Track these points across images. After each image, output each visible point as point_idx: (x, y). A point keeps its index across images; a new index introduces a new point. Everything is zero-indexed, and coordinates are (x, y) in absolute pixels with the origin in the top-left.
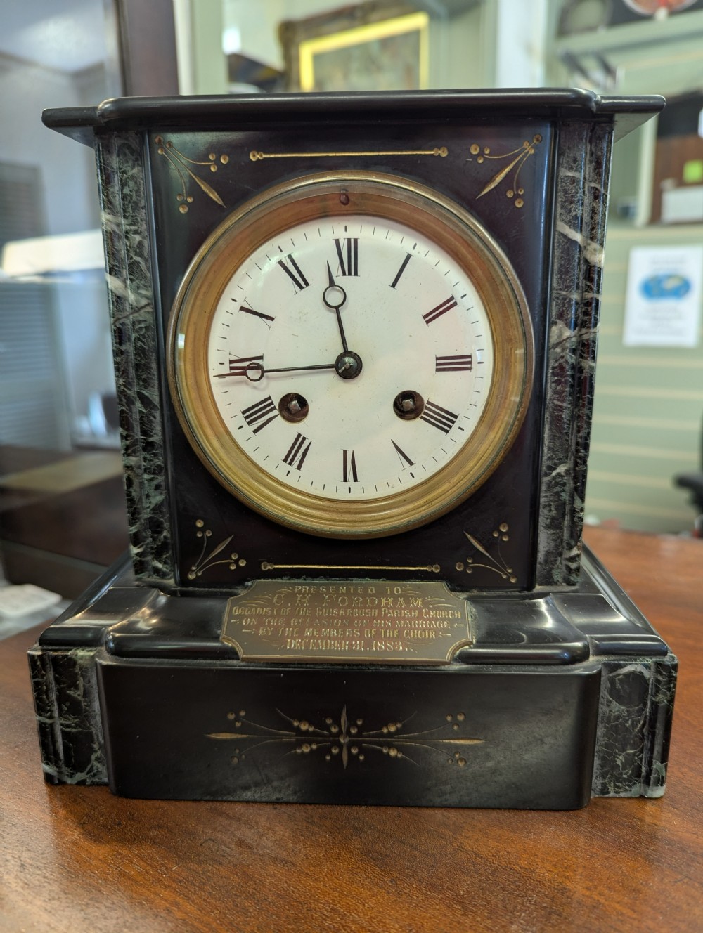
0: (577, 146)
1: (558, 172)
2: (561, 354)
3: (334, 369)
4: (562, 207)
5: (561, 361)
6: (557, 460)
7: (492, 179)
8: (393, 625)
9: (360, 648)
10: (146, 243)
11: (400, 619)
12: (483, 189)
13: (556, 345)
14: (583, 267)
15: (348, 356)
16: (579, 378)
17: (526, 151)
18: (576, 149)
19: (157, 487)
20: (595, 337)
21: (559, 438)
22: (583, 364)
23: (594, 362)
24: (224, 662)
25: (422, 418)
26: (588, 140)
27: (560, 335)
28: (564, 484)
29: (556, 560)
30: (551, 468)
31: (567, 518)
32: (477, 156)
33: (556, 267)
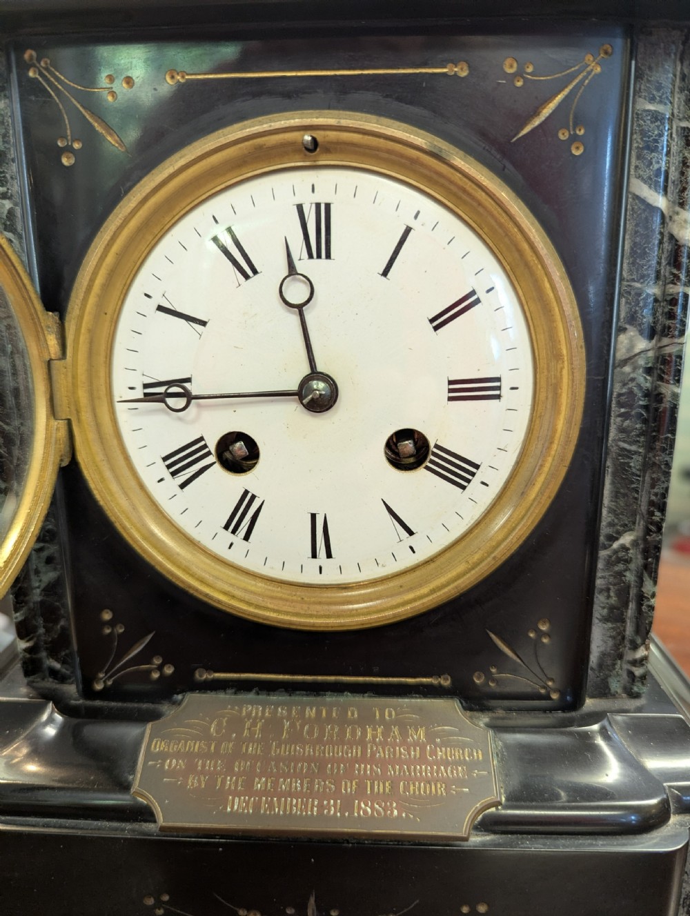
0: (663, 65)
1: (634, 103)
2: (632, 375)
3: (297, 397)
4: (639, 157)
5: (631, 385)
6: (621, 526)
7: (536, 113)
8: (384, 771)
9: (335, 812)
10: (18, 211)
11: (395, 761)
12: (522, 127)
13: (625, 362)
14: (667, 246)
15: (318, 380)
16: (656, 410)
17: (589, 69)
18: (660, 69)
19: (49, 560)
20: (681, 351)
21: (625, 495)
22: (663, 390)
23: (678, 387)
24: (136, 826)
25: (427, 468)
26: (678, 56)
27: (632, 347)
28: (628, 561)
29: (614, 665)
30: (613, 539)
31: (632, 606)
32: (515, 75)
33: (627, 247)
